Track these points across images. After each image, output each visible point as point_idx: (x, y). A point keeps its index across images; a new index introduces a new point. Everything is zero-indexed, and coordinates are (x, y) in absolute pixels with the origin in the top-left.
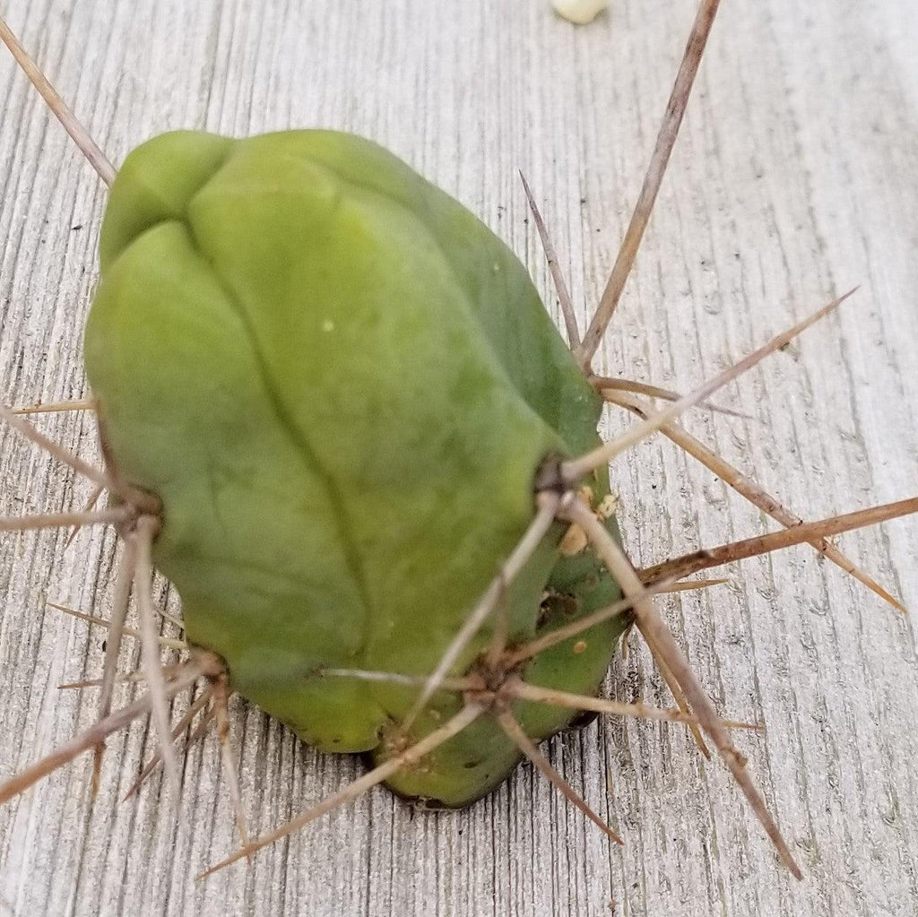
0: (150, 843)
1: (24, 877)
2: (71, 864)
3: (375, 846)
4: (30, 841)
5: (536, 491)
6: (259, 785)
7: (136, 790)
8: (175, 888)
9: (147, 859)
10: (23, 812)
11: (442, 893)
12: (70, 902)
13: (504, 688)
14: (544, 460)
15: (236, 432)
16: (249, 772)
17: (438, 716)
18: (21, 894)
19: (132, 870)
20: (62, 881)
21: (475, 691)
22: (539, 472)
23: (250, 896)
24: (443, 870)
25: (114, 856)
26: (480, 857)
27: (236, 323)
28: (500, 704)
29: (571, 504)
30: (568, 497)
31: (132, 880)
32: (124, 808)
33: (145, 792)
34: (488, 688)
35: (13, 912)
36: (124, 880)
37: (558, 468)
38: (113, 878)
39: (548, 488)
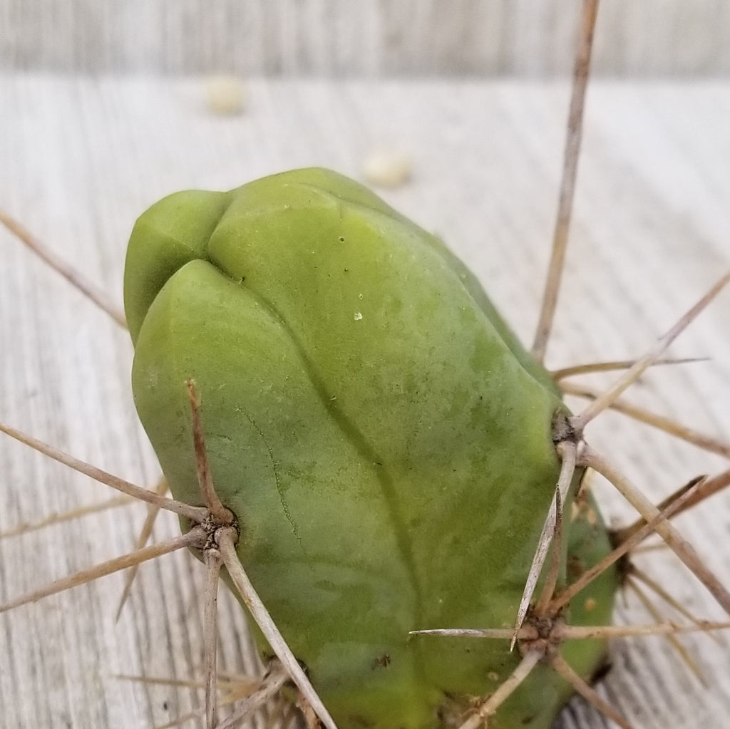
5: (556, 442)
13: (552, 634)
14: (555, 416)
17: (496, 677)
21: (529, 641)
22: (553, 426)
28: (552, 649)
29: (584, 451)
30: (580, 445)
34: (541, 636)
37: (567, 421)
39: (564, 439)
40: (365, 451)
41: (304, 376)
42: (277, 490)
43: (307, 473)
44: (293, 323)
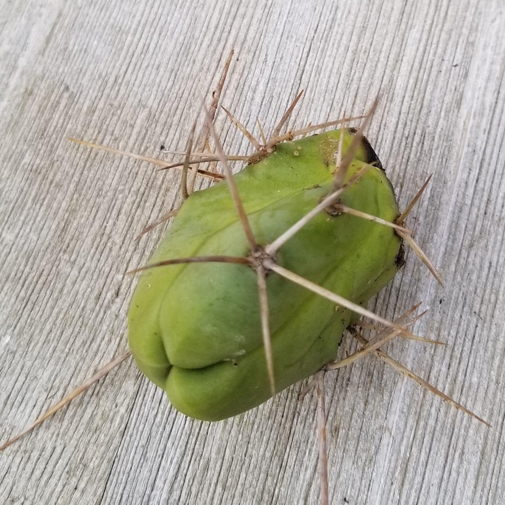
2: (415, 413)
4: (401, 400)
10: (399, 384)
12: (413, 431)
18: (395, 425)
19: (440, 419)
20: (411, 421)
23: (486, 438)
25: (433, 411)
31: (439, 424)
35: (391, 434)
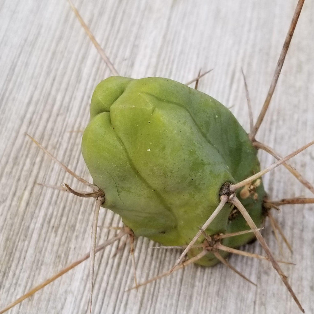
0: (116, 273)
1: (78, 283)
3: (184, 277)
5: (220, 195)
6: (152, 255)
7: (115, 255)
8: (122, 289)
9: (115, 278)
11: (202, 293)
13: (215, 246)
14: (224, 185)
15: (123, 178)
16: (150, 250)
22: (221, 189)
24: (204, 286)
26: (216, 282)
27: (121, 148)
28: (214, 250)
29: (232, 198)
30: (231, 196)
32: (110, 261)
33: (118, 256)
34: (210, 246)
36: (107, 285)
37: (229, 187)
38: (104, 285)
39: (224, 194)
40: (149, 187)
41: (128, 164)
42: (117, 193)
43: (128, 190)
44: (127, 147)
